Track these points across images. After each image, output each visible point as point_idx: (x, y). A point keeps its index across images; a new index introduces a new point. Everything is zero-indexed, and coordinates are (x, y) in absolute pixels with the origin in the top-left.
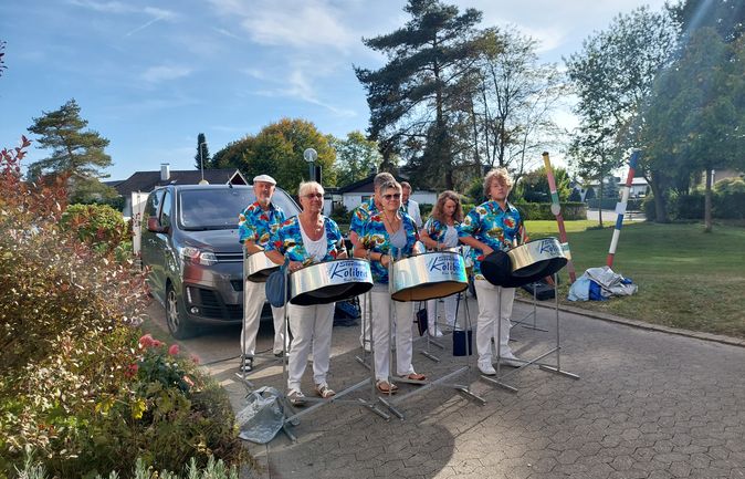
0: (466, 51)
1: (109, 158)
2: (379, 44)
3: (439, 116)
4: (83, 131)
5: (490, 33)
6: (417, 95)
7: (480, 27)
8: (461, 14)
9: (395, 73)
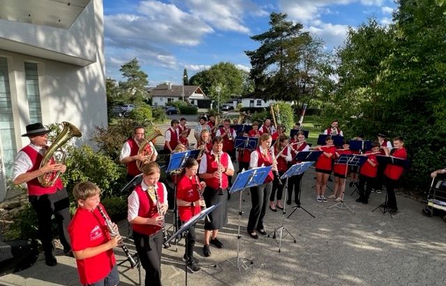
0: (294, 42)
1: (147, 82)
2: (257, 38)
3: (281, 69)
4: (139, 71)
5: (306, 34)
6: (271, 61)
7: (303, 30)
8: (294, 25)
9: (263, 51)
